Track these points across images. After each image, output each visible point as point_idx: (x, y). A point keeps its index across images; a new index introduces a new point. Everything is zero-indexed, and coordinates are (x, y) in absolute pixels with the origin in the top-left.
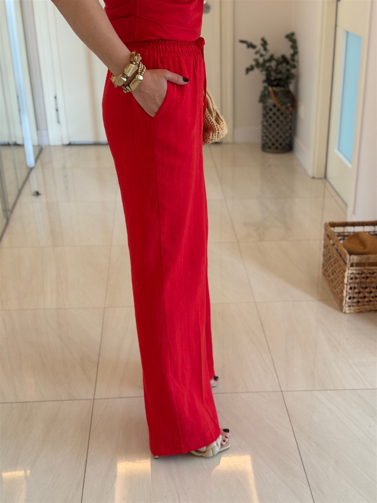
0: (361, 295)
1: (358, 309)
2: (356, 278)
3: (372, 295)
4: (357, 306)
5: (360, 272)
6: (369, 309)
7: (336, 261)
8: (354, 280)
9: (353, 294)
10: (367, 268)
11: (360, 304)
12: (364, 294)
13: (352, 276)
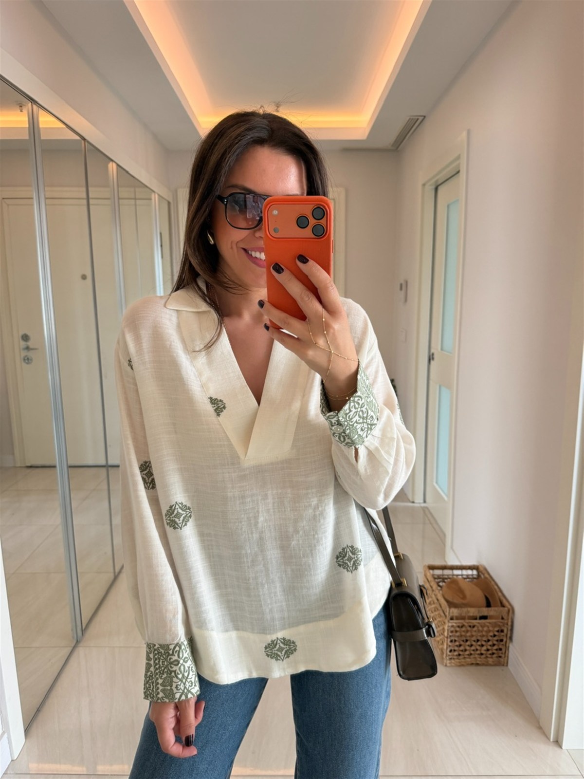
0: (462, 648)
1: (459, 662)
2: (456, 631)
3: (473, 648)
4: (458, 659)
5: (460, 625)
6: (470, 663)
7: (436, 609)
8: (454, 633)
9: (454, 647)
10: (467, 621)
11: (461, 657)
12: (465, 647)
13: (452, 629)
